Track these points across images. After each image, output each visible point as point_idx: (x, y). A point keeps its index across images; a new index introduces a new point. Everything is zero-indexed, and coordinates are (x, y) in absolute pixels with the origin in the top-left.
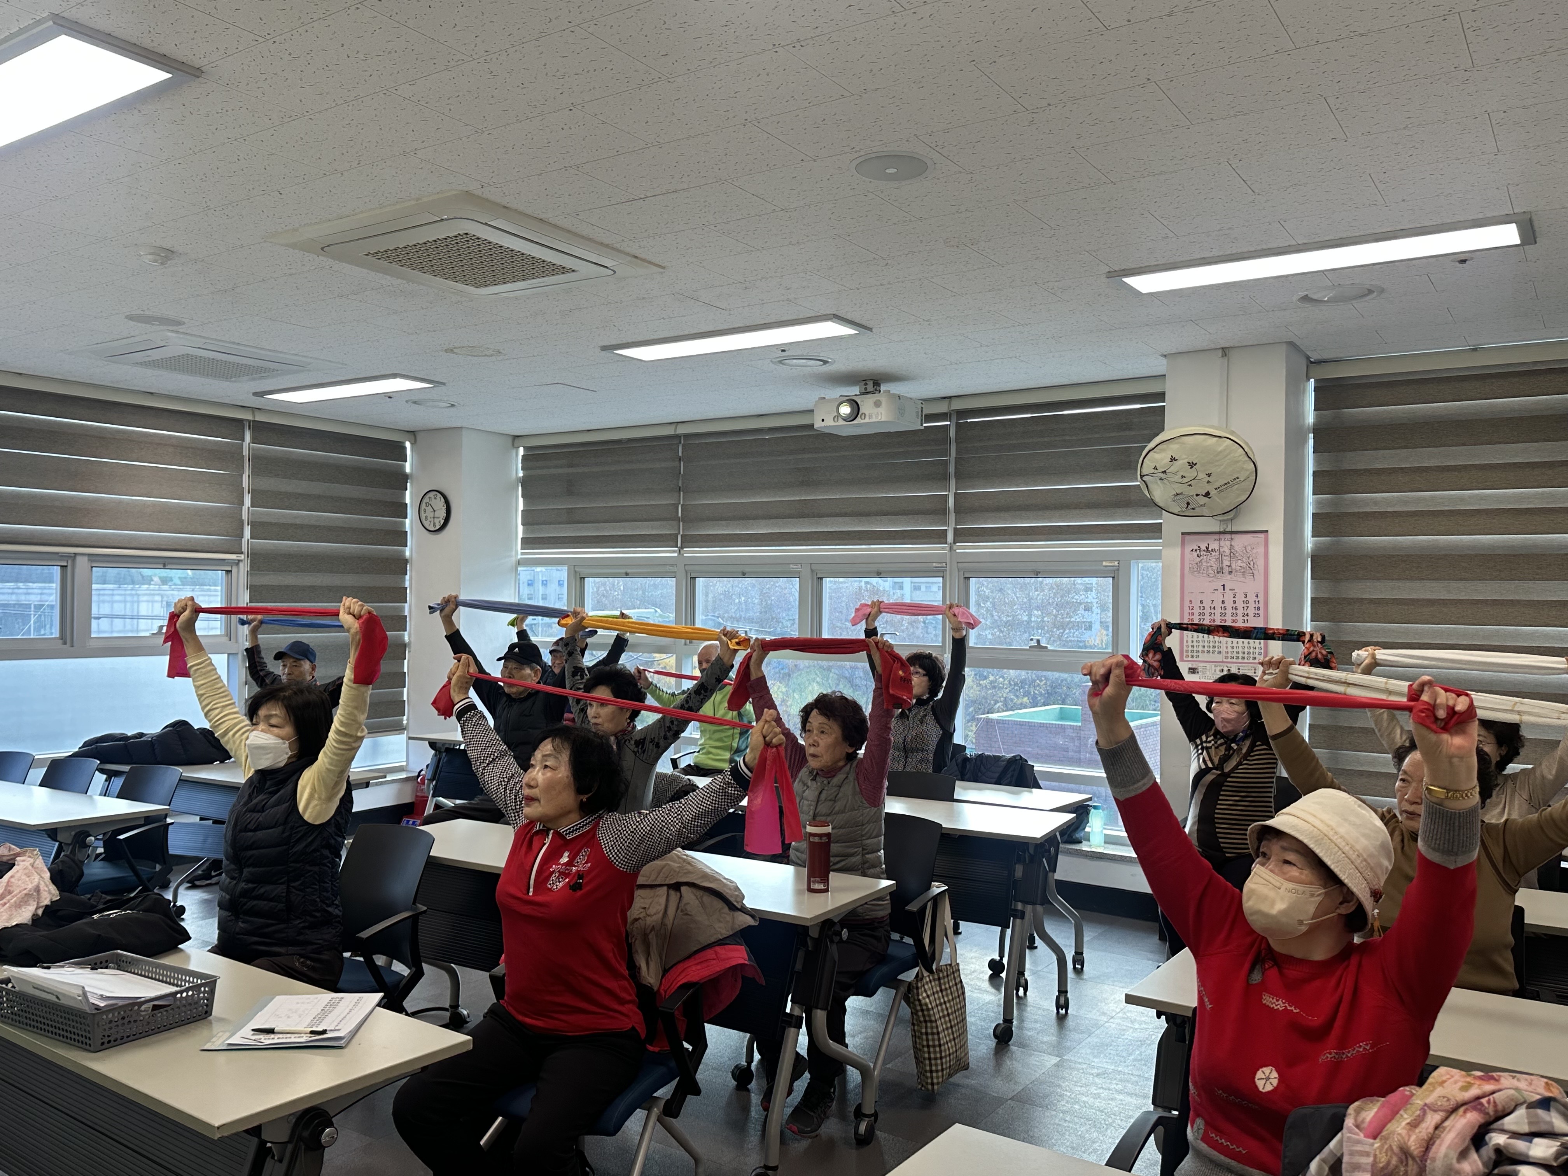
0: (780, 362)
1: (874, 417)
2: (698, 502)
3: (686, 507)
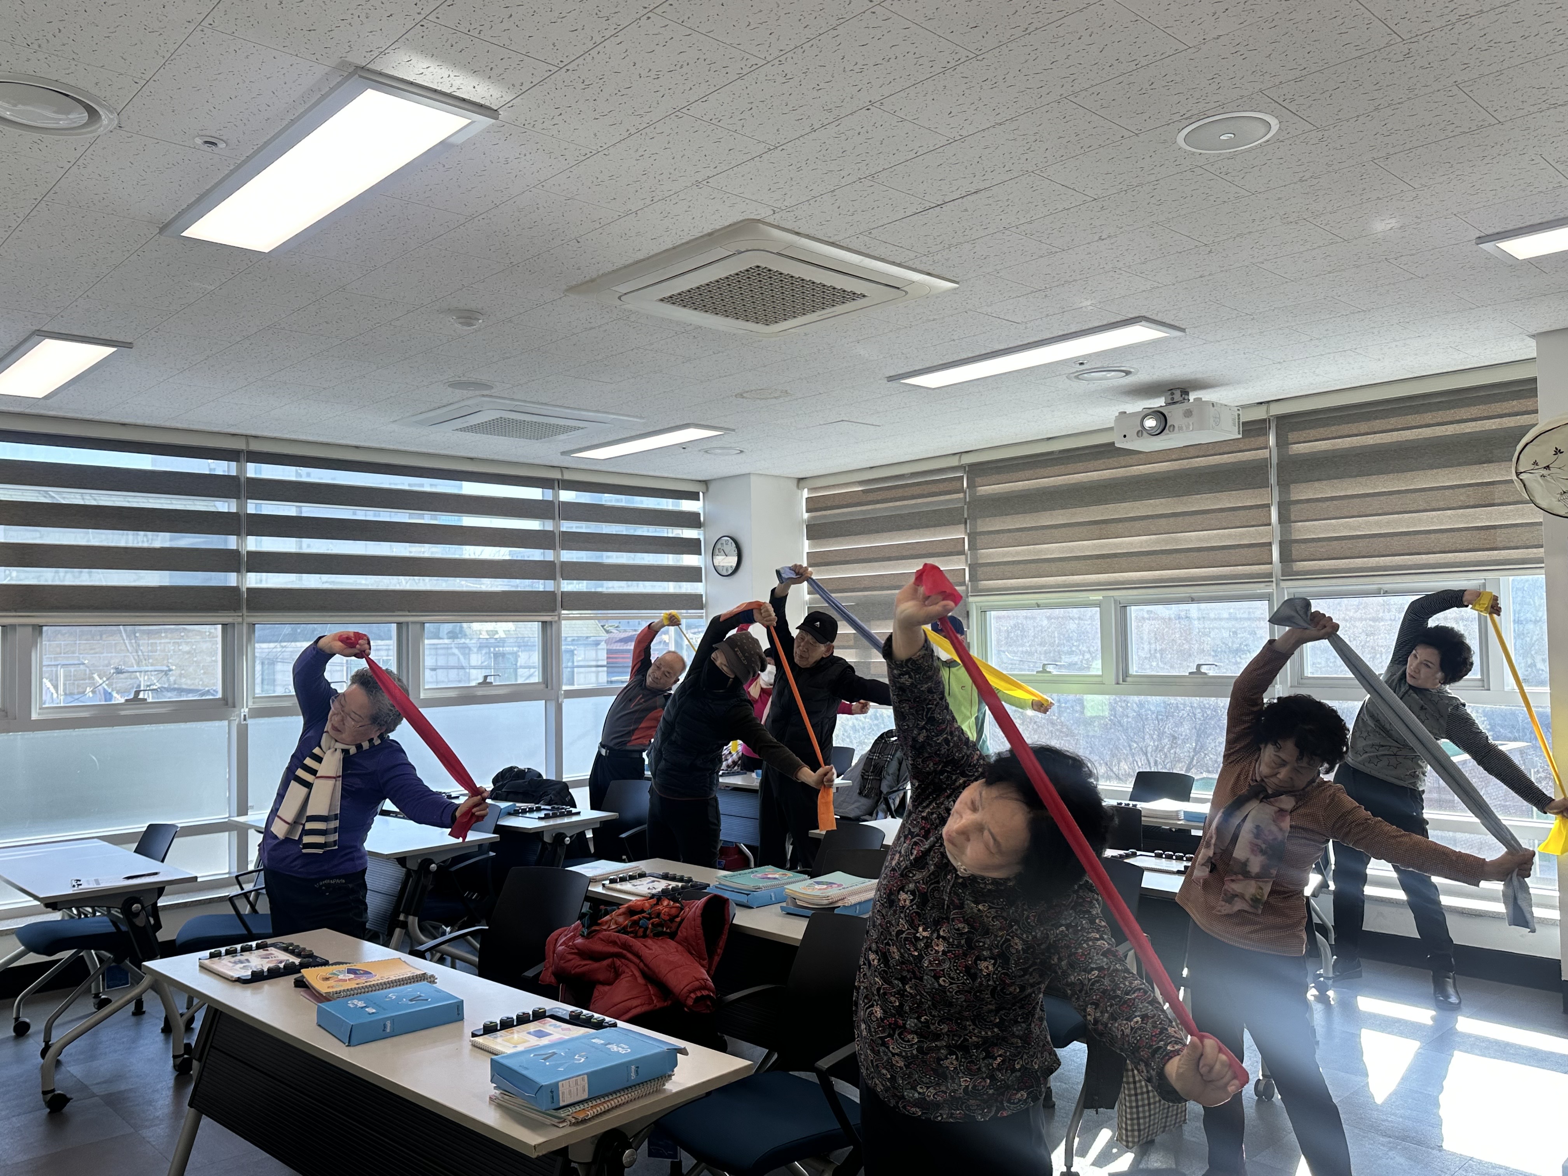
0: (1077, 377)
1: (1184, 428)
2: (985, 529)
3: (972, 536)
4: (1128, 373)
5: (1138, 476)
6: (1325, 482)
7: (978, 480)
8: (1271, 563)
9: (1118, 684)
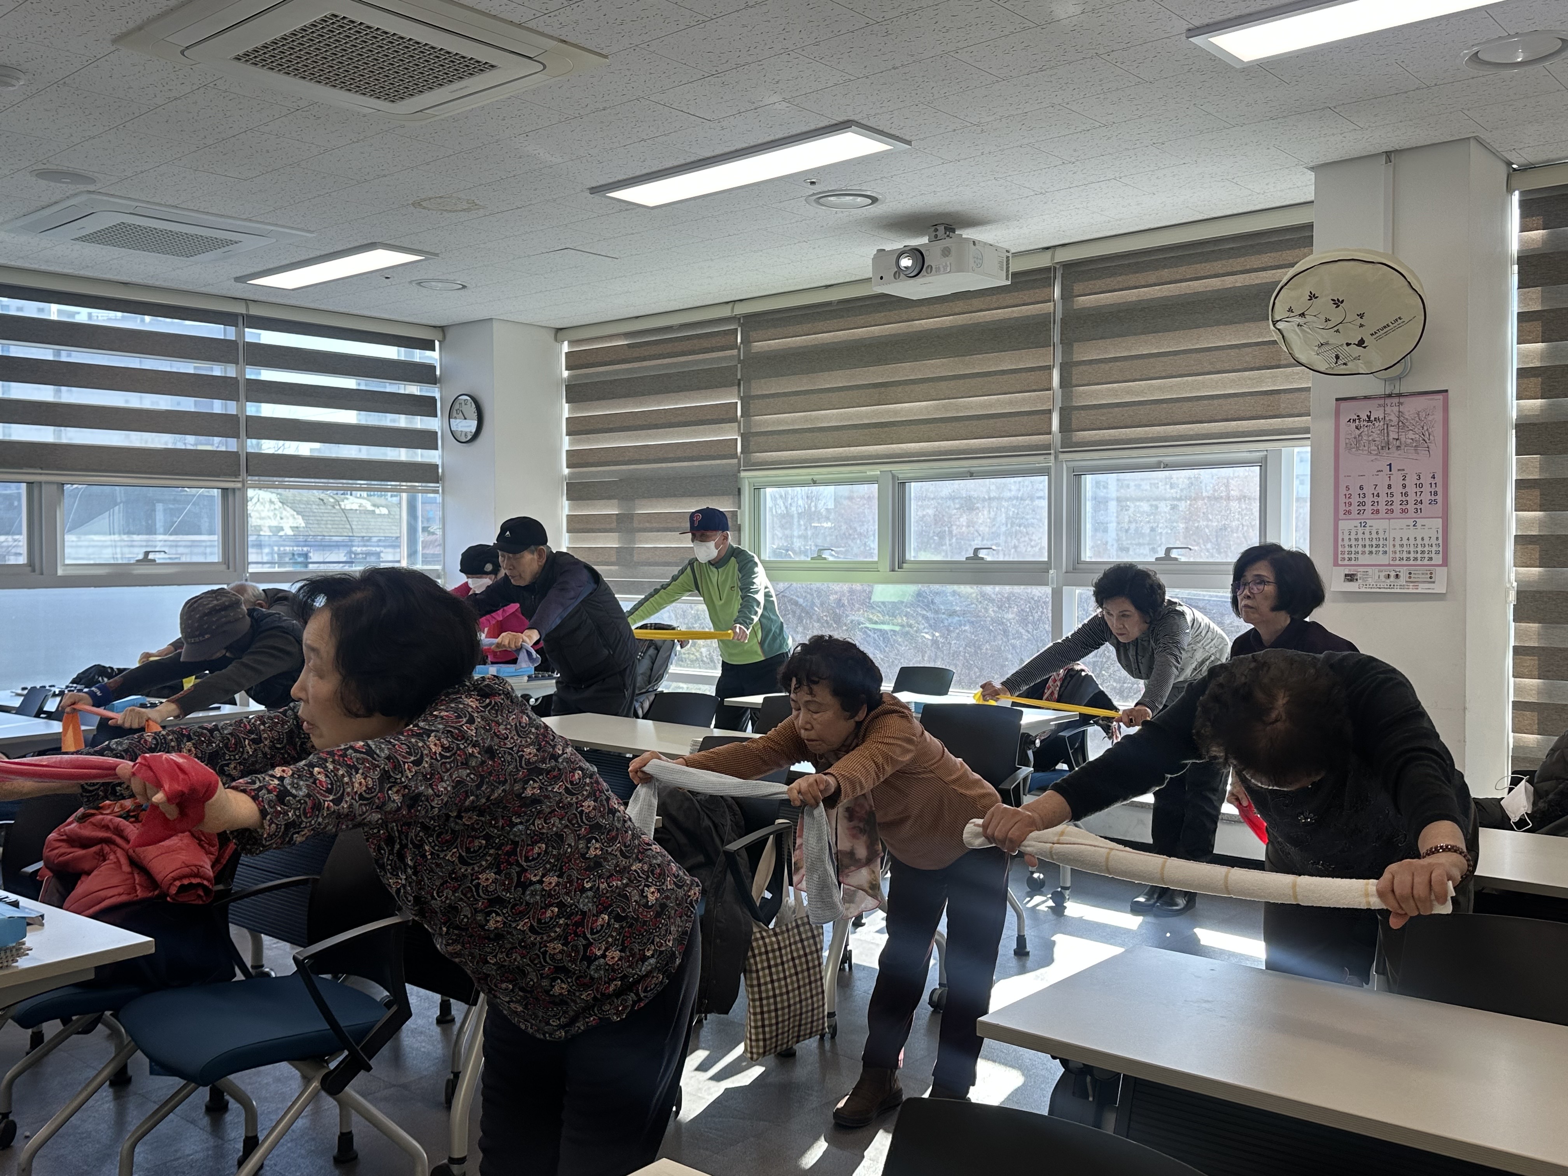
0: (818, 202)
1: (942, 269)
2: (759, 393)
3: (745, 401)
4: (874, 200)
5: (920, 331)
6: (1108, 340)
7: (753, 334)
8: (1050, 433)
9: (893, 570)
